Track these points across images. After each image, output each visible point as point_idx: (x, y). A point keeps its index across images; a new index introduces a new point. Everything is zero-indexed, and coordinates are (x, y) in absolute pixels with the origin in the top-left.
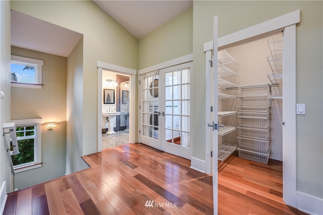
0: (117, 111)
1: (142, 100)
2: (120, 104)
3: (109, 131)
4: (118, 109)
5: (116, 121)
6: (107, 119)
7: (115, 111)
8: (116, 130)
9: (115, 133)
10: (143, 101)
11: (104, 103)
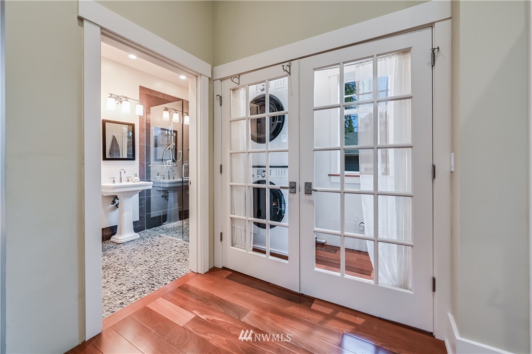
0: (142, 179)
1: (228, 148)
2: (150, 161)
3: (120, 234)
4: (145, 174)
5: (140, 204)
6: (114, 202)
7: (138, 178)
8: (138, 227)
9: (137, 235)
10: (231, 152)
11: (105, 158)
